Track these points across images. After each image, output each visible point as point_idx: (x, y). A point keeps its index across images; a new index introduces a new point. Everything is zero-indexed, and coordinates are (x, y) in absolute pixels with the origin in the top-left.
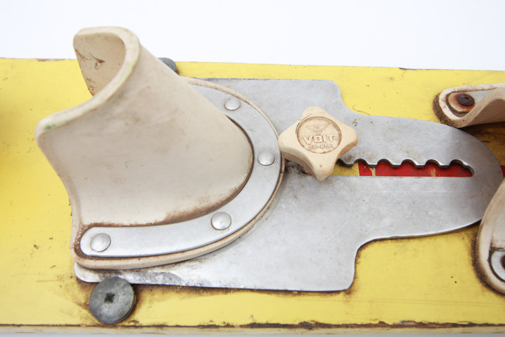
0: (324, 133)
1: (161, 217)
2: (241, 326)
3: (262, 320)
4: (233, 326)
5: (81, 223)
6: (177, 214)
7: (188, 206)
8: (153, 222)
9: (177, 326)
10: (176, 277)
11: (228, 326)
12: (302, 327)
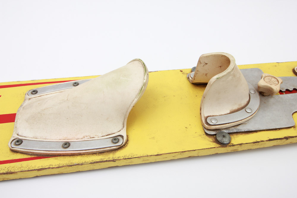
0: (272, 80)
1: (229, 112)
2: (266, 141)
3: (272, 138)
4: (264, 141)
5: (204, 116)
6: (233, 110)
7: (236, 107)
8: (226, 113)
9: (246, 143)
10: (240, 129)
11: (262, 141)
12: (285, 139)
